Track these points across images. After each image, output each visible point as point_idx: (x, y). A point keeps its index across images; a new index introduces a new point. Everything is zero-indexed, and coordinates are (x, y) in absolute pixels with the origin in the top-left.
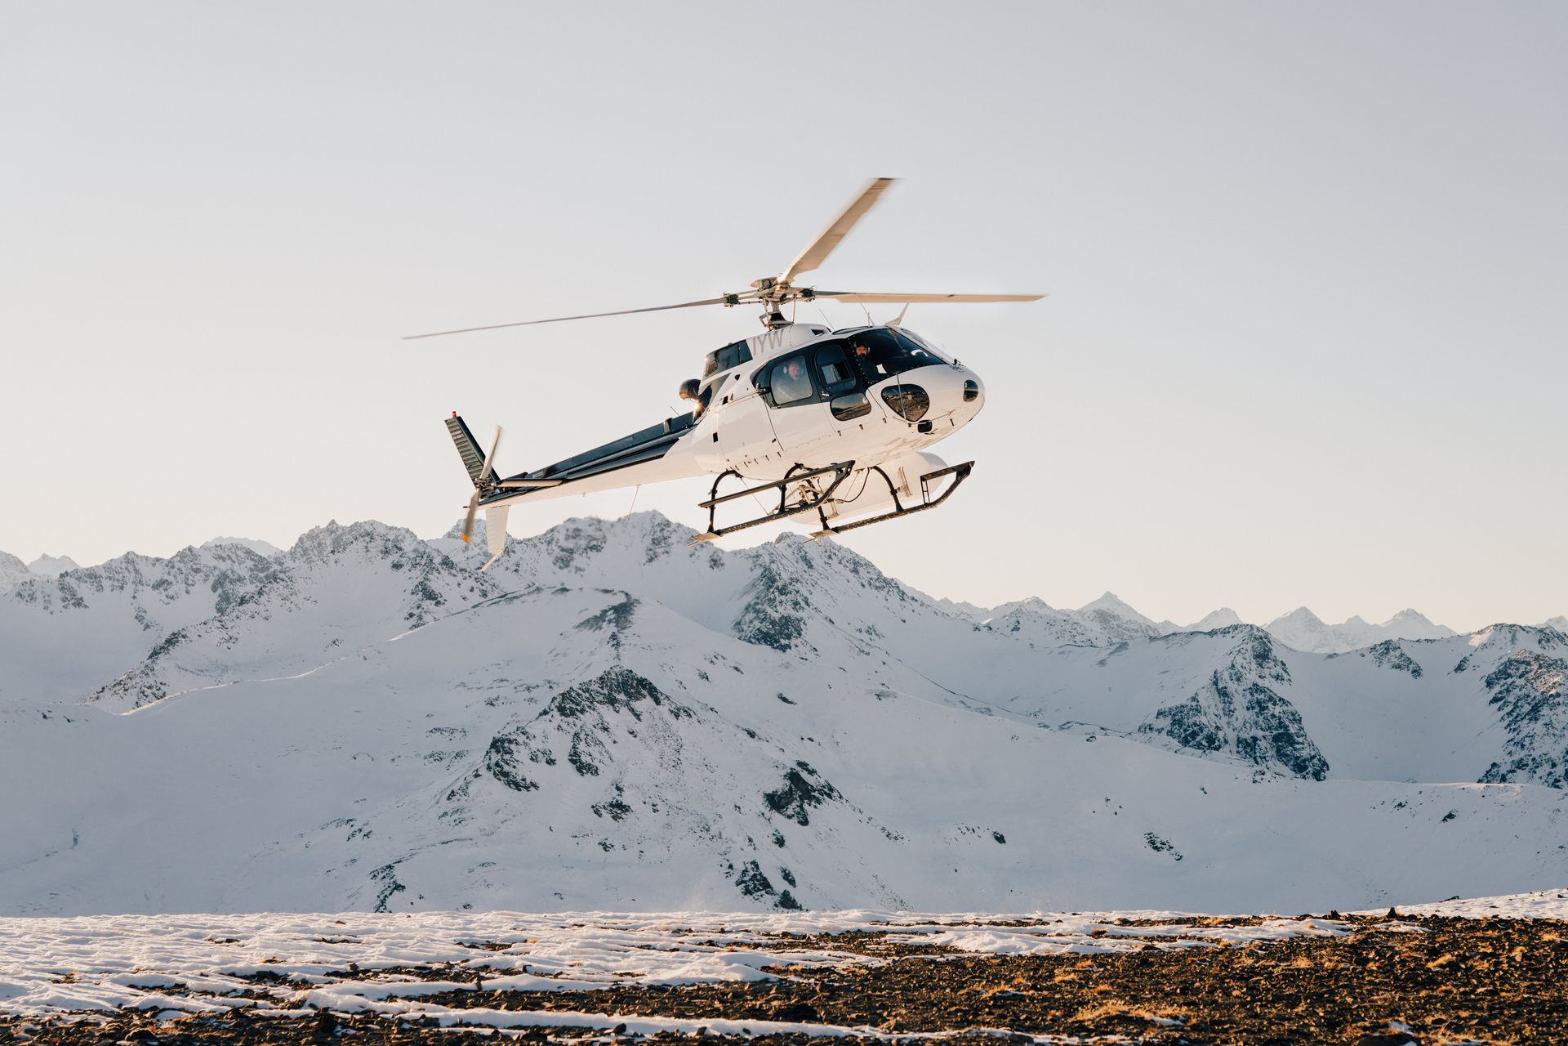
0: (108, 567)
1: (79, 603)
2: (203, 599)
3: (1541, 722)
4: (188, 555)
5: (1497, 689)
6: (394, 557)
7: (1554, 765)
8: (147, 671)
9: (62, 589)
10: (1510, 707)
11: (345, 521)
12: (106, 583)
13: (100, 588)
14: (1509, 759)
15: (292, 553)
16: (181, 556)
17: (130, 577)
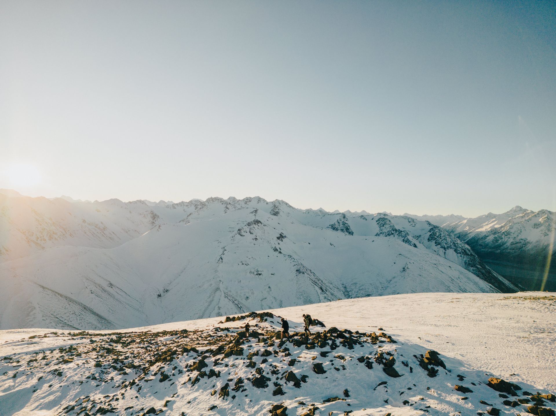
0: (179, 203)
1: (175, 208)
2: (193, 207)
3: (384, 227)
4: (191, 202)
5: (378, 222)
6: (222, 203)
7: (386, 233)
8: (187, 219)
9: (173, 206)
10: (379, 225)
11: (213, 197)
12: (179, 205)
13: (178, 206)
14: (379, 232)
15: (206, 201)
16: (190, 202)
17: (183, 205)
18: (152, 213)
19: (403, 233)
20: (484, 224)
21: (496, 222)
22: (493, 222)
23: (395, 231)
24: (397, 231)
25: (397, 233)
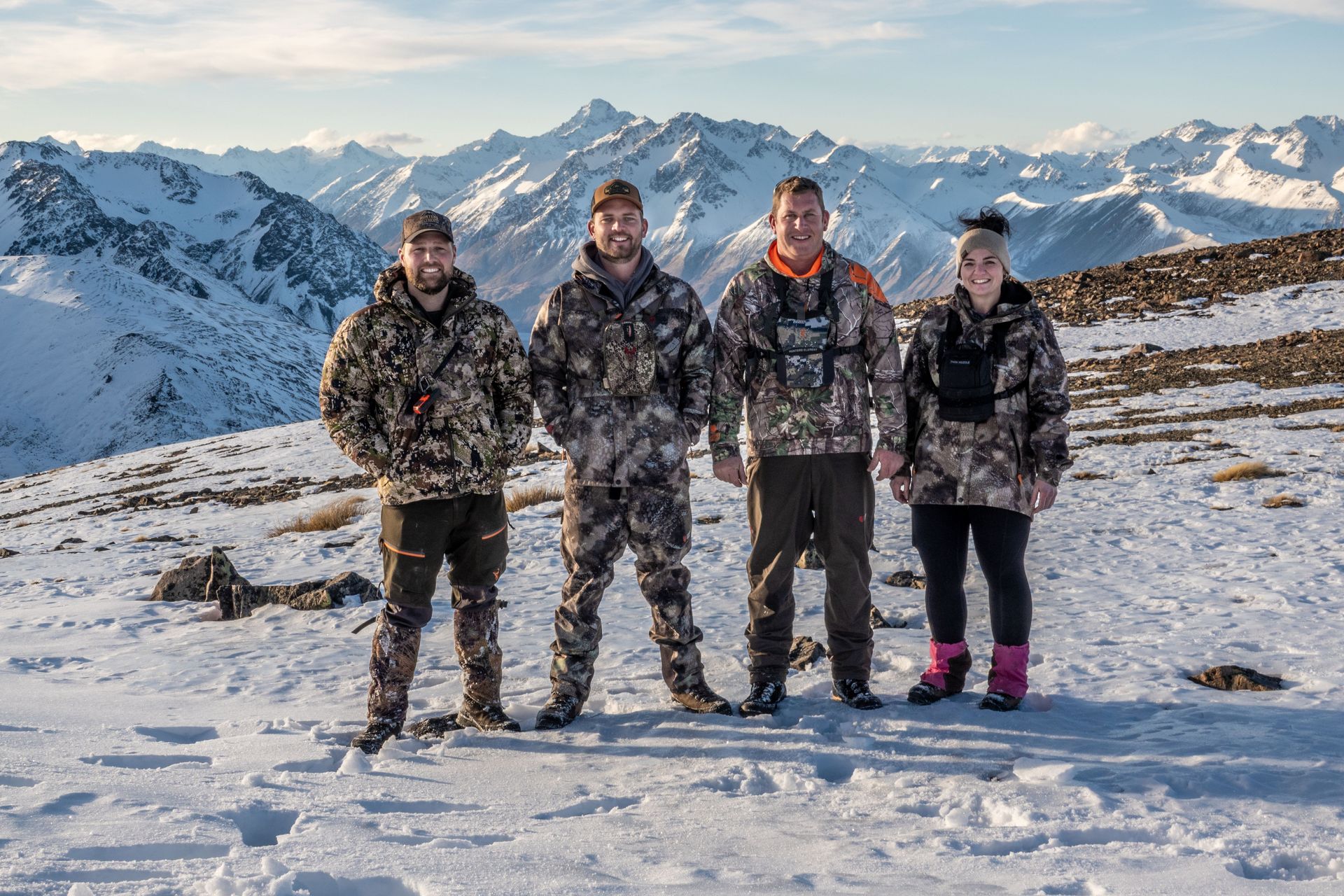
3: (47, 211)
5: (13, 188)
7: (58, 241)
10: (23, 202)
14: (26, 238)
19: (140, 234)
20: (479, 182)
21: (520, 173)
22: (512, 170)
23: (100, 229)
24: (111, 226)
25: (111, 238)
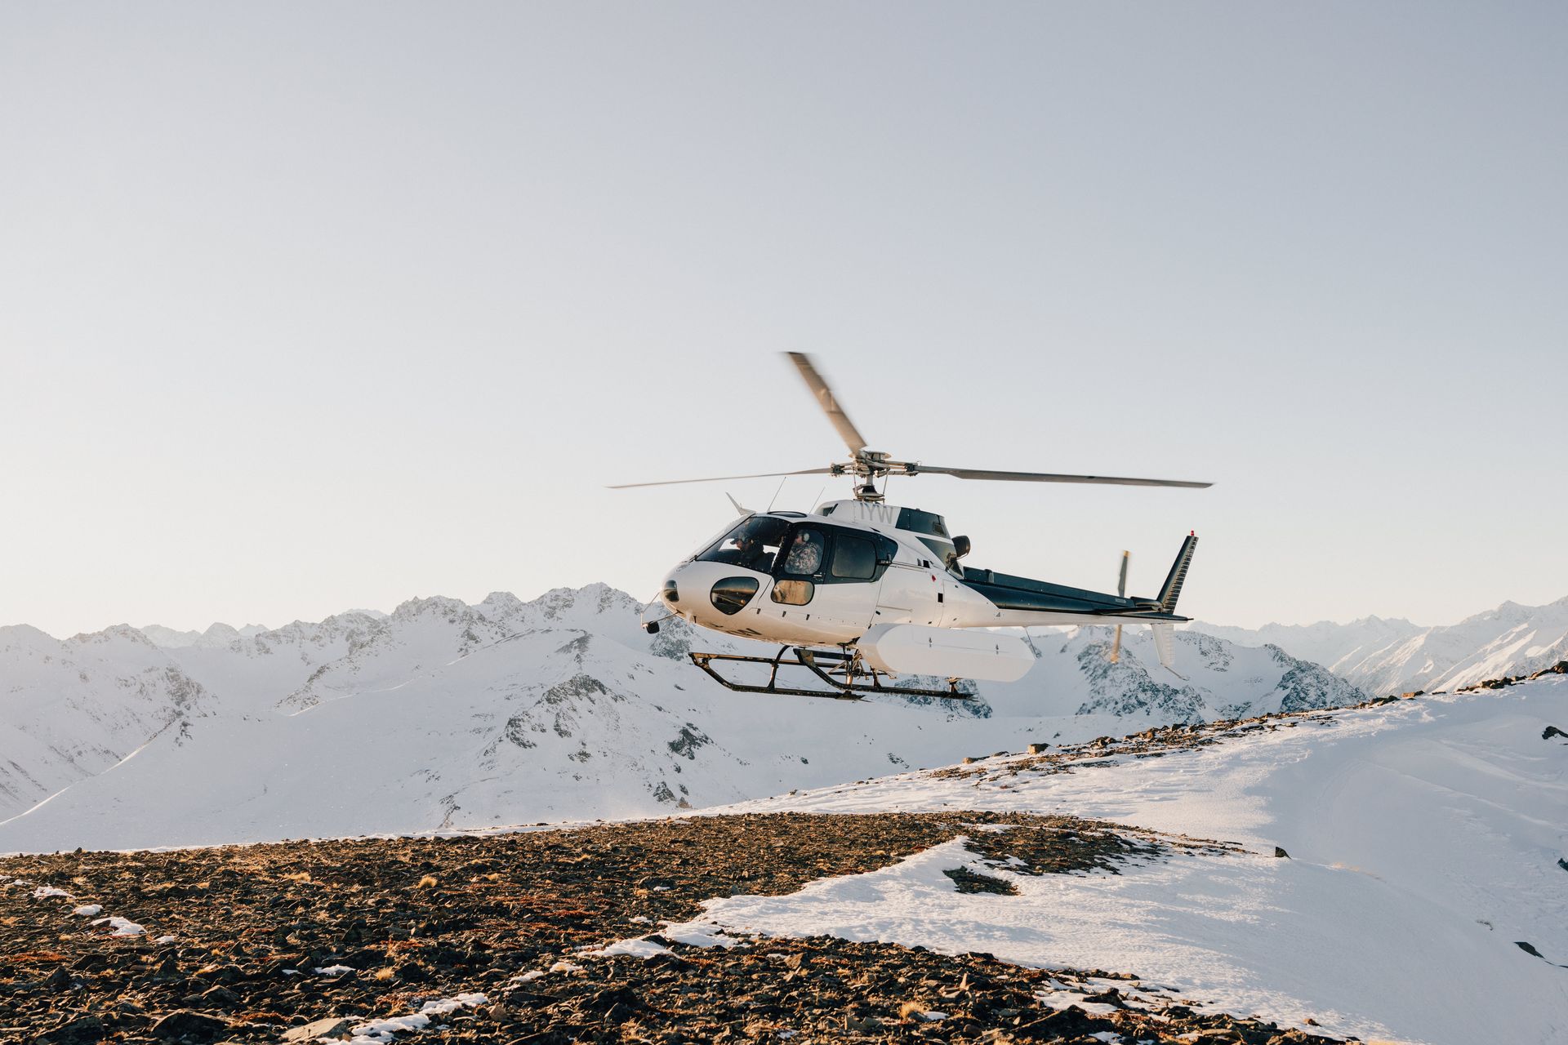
0: (284, 629)
1: (267, 652)
2: (341, 645)
3: (1109, 678)
4: (332, 620)
5: (1084, 661)
6: (451, 616)
7: (1116, 703)
8: (307, 689)
9: (257, 644)
10: (1090, 673)
11: (423, 597)
12: (282, 639)
13: (280, 642)
14: (1092, 700)
15: (393, 617)
16: (327, 621)
17: (297, 635)
18: (173, 675)
19: (1180, 697)
20: (1489, 647)
21: (1529, 637)
22: (1520, 636)
23: (1149, 693)
24: (1158, 691)
25: (1158, 701)
